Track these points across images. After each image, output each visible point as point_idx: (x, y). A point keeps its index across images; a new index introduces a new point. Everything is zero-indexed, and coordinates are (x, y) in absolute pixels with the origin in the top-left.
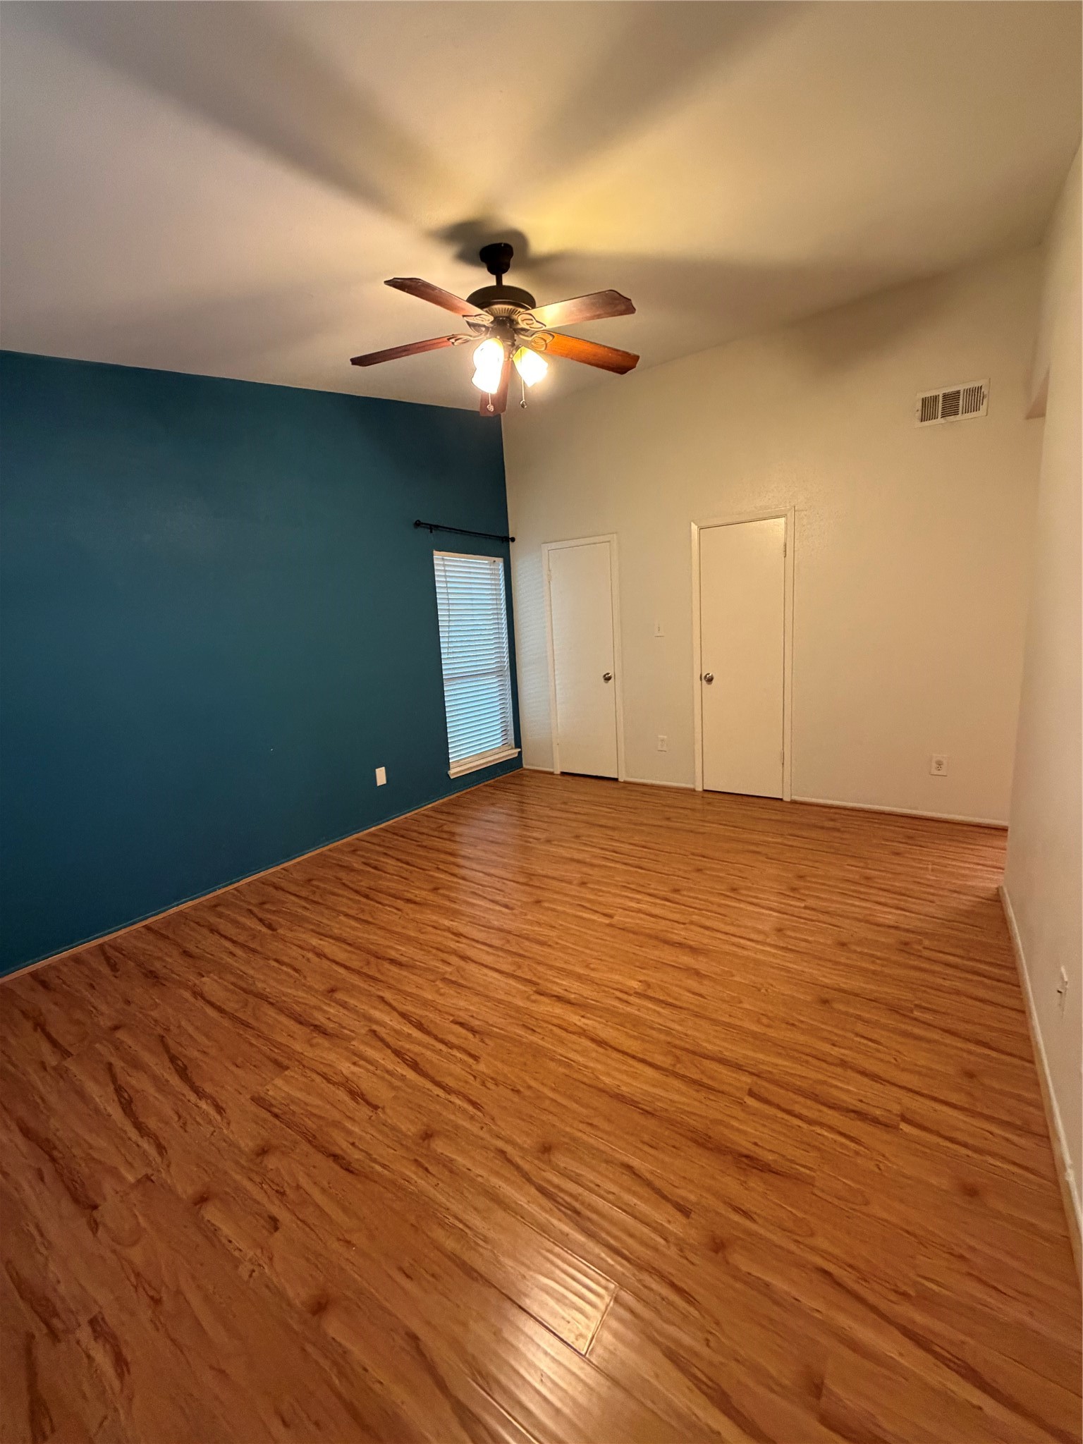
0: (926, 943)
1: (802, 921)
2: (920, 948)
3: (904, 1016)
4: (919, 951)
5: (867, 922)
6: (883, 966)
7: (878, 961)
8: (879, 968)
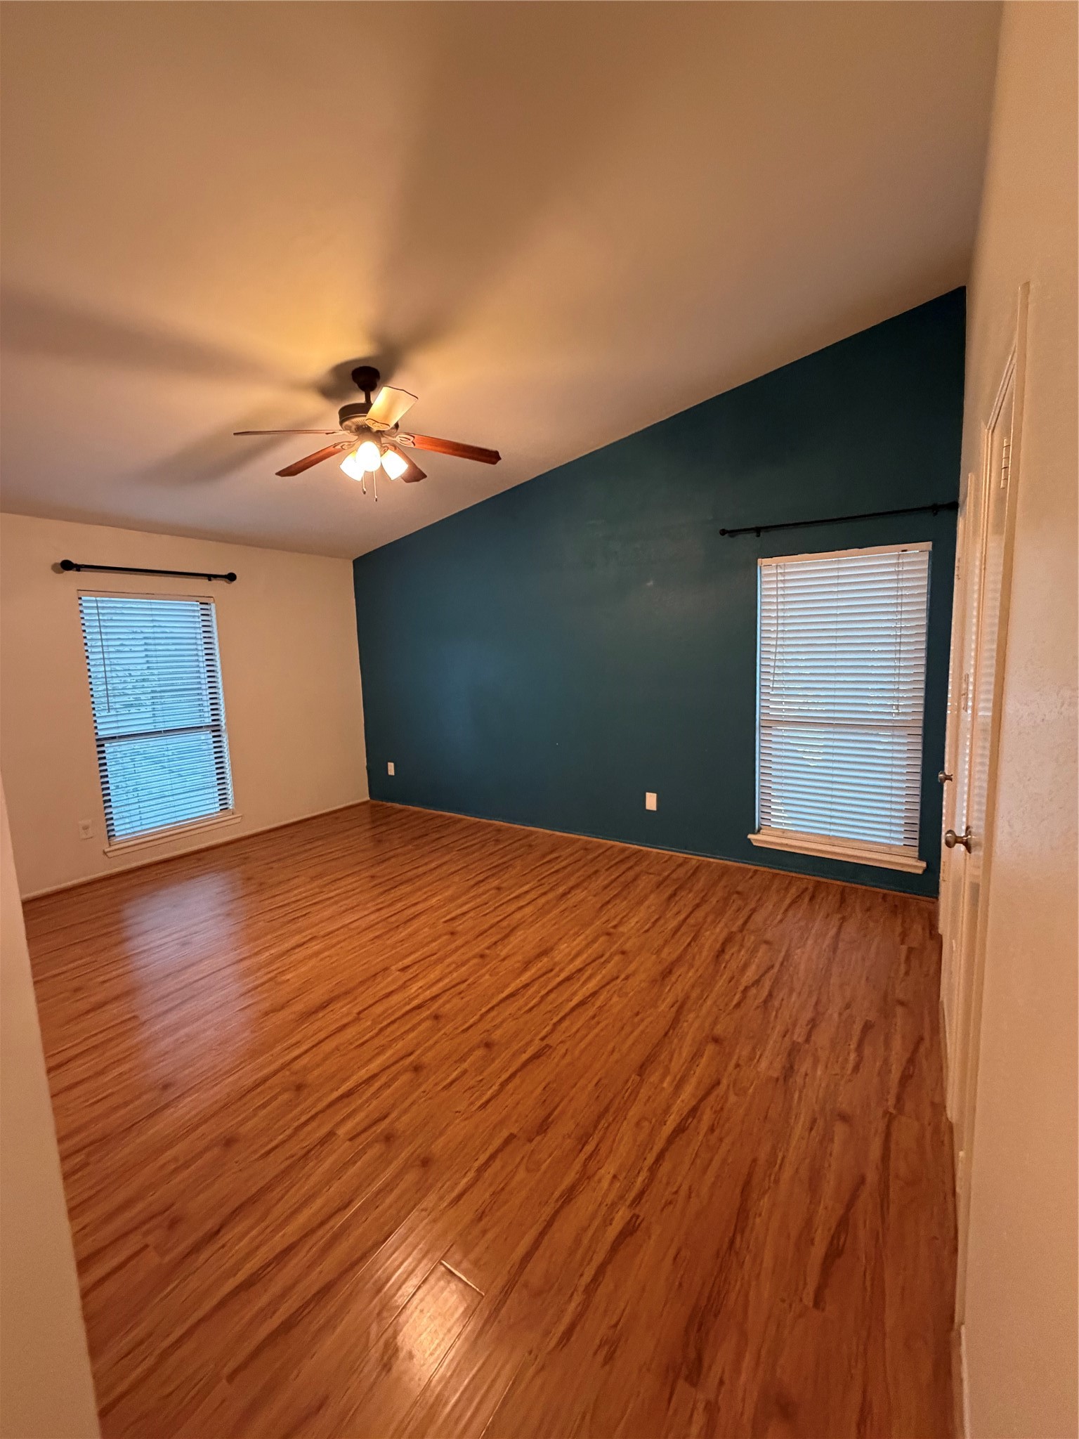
0: (152, 1259)
1: (303, 1119)
2: (151, 1239)
3: (91, 1143)
4: (146, 1234)
5: (253, 1200)
6: (162, 1167)
7: (173, 1167)
8: (162, 1159)
